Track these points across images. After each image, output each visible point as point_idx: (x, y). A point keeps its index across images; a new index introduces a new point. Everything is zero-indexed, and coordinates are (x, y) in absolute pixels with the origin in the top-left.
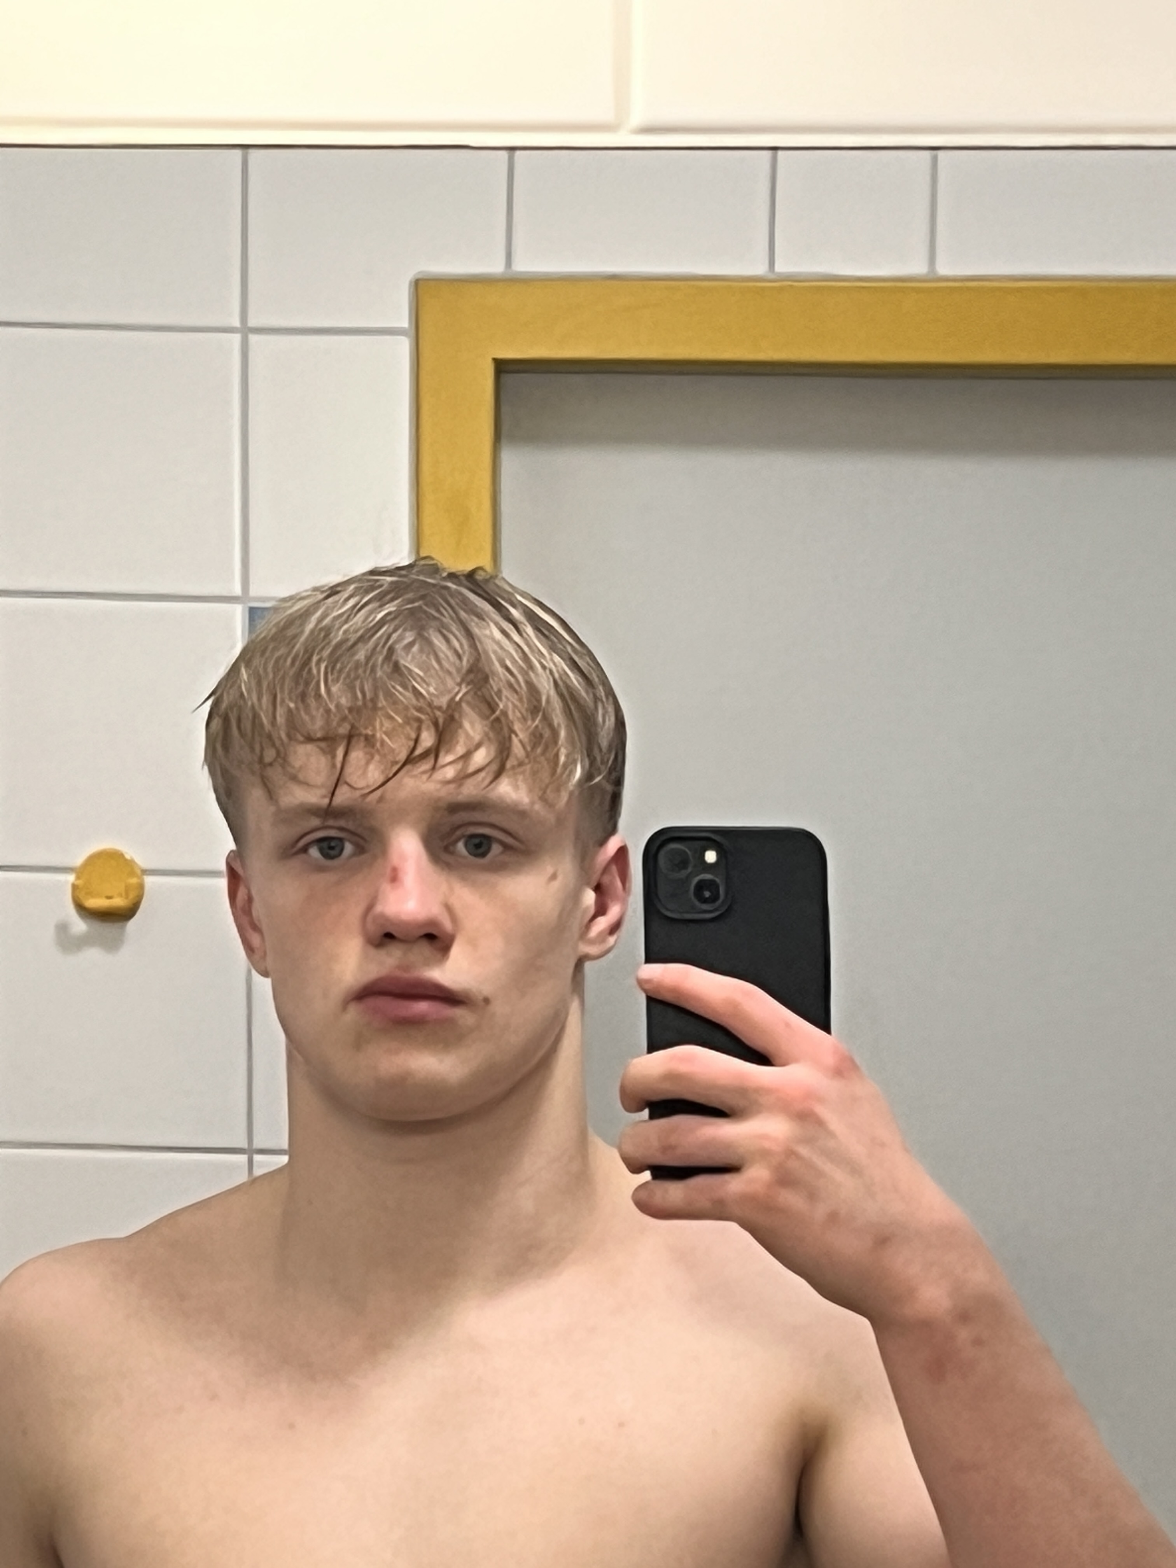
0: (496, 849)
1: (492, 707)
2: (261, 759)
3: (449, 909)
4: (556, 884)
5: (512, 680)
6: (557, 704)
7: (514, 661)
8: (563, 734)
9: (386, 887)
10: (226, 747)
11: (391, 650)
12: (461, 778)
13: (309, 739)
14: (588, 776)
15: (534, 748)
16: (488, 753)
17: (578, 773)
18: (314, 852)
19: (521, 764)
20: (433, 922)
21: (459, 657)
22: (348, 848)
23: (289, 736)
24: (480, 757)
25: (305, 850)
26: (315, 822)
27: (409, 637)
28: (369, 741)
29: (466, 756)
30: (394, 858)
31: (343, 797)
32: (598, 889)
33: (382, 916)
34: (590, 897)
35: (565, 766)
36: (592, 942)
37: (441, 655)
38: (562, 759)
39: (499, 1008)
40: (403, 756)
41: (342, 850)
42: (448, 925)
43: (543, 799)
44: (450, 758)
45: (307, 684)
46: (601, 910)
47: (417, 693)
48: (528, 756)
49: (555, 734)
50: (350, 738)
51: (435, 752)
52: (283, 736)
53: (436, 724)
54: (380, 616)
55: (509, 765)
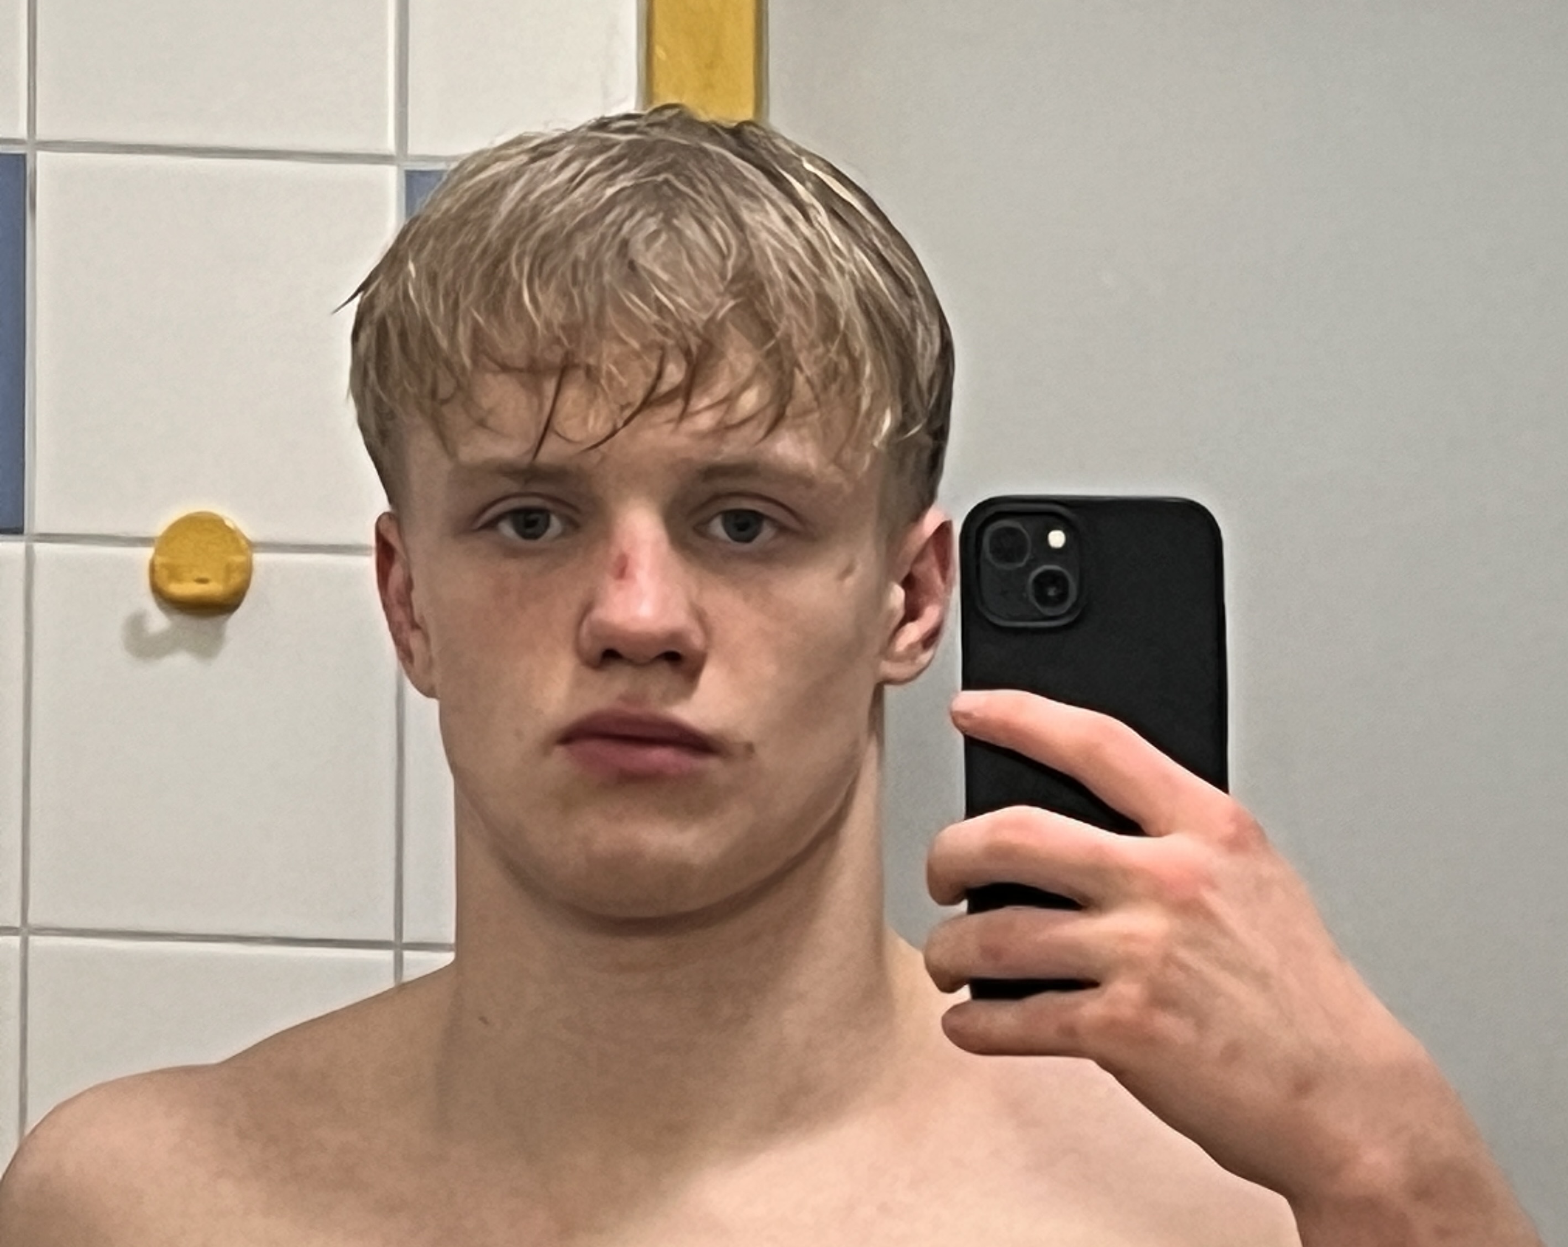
0: (767, 532)
1: (768, 329)
2: (434, 393)
3: (700, 616)
4: (850, 581)
5: (796, 288)
6: (860, 324)
7: (801, 264)
8: (868, 369)
9: (610, 584)
10: (383, 371)
11: (625, 244)
12: (722, 430)
13: (505, 368)
14: (901, 427)
15: (825, 388)
16: (760, 395)
17: (887, 423)
18: (507, 529)
19: (806, 412)
20: (676, 636)
21: (724, 257)
22: (556, 524)
23: (475, 362)
24: (750, 400)
25: (492, 524)
26: (510, 486)
27: (652, 225)
28: (591, 374)
29: (730, 400)
30: (623, 543)
31: (552, 451)
32: (909, 583)
33: (602, 624)
34: (897, 595)
35: (869, 413)
36: (899, 659)
37: (697, 255)
38: (865, 403)
39: (767, 757)
40: (638, 395)
41: (547, 525)
42: (697, 640)
43: (836, 460)
44: (706, 401)
45: (502, 290)
46: (912, 613)
47: (661, 309)
48: (817, 398)
49: (856, 366)
50: (564, 371)
51: (686, 391)
52: (467, 361)
53: (687, 353)
54: (610, 192)
55: (789, 411)
